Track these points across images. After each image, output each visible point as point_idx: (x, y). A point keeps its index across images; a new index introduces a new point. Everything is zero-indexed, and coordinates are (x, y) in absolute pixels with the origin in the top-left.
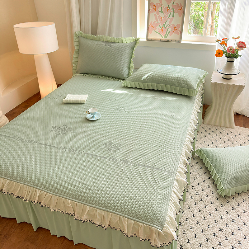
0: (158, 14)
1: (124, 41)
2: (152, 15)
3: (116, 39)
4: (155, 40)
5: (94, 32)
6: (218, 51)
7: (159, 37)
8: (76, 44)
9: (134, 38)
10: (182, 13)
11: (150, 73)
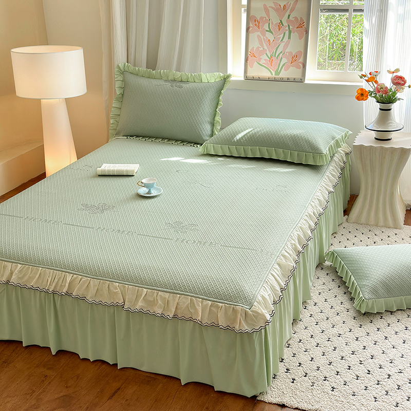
0: (264, 35)
1: (204, 80)
2: (254, 36)
3: (190, 76)
4: (259, 79)
5: (152, 63)
6: (360, 92)
7: (266, 74)
8: (118, 84)
9: (222, 75)
10: (305, 33)
11: (250, 130)
